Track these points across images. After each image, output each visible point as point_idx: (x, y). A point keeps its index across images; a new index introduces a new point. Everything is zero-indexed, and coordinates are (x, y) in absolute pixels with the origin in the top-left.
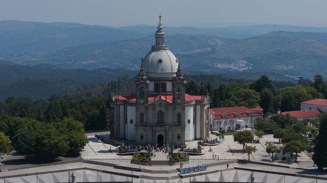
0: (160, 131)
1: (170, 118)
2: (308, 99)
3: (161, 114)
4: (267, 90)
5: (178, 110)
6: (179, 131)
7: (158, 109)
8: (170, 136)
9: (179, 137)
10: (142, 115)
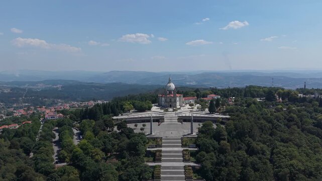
0: (170, 103)
1: (173, 100)
2: (209, 95)
4: (198, 92)
5: (175, 98)
7: (170, 98)
9: (175, 105)
10: (166, 100)
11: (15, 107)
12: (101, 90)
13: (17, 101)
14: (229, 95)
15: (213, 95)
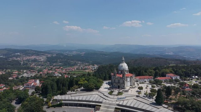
0: (119, 85)
1: (121, 81)
2: (168, 73)
3: (119, 80)
4: (157, 71)
5: (123, 80)
6: (123, 85)
7: (118, 79)
8: (121, 86)
9: (124, 86)
10: (115, 80)
11: (54, 65)
12: (106, 56)
13: (56, 62)
14: (191, 73)
15: (171, 75)
